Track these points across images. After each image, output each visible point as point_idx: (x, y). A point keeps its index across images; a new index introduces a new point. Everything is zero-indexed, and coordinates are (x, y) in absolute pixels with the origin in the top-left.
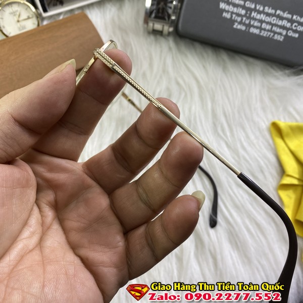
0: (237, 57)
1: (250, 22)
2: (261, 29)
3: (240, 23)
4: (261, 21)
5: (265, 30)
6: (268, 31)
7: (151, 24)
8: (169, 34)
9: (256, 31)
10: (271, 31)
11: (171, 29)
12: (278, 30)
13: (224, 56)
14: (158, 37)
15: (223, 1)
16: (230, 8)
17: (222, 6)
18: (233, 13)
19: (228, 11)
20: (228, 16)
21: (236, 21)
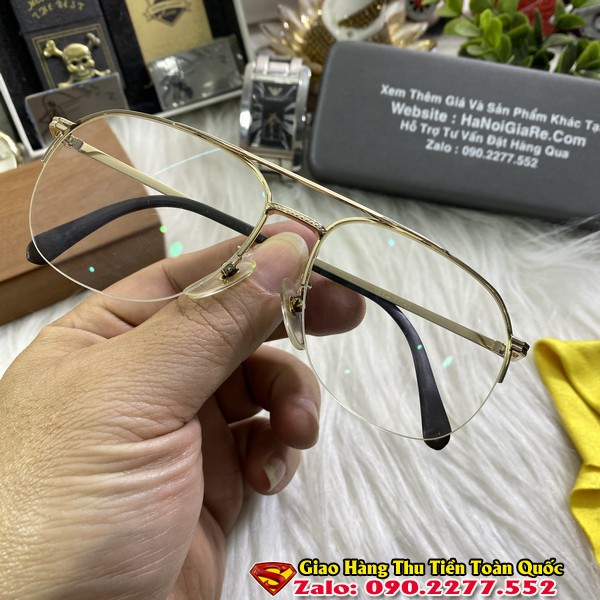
0: (445, 213)
1: (460, 135)
2: (485, 147)
3: (440, 139)
4: (484, 132)
5: (494, 148)
6: (501, 149)
9: (477, 153)
10: (507, 149)
11: (298, 168)
12: (523, 147)
13: (417, 212)
15: (397, 99)
16: (415, 112)
17: (397, 108)
18: (420, 120)
19: (410, 119)
20: (412, 127)
21: (431, 136)
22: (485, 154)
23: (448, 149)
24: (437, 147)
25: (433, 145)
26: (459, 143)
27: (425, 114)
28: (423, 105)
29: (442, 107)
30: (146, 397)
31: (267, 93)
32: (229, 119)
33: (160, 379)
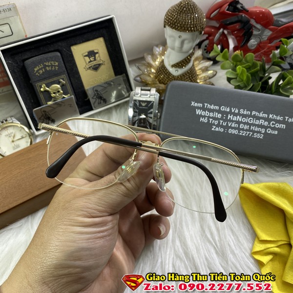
1: (227, 124)
2: (239, 129)
3: (218, 126)
4: (238, 123)
5: (243, 130)
6: (246, 130)
9: (235, 132)
10: (249, 130)
12: (257, 129)
15: (199, 108)
17: (198, 112)
18: (209, 117)
19: (205, 117)
20: (206, 121)
21: (214, 124)
22: (239, 132)
23: (222, 130)
24: (217, 129)
25: (215, 129)
26: (227, 127)
27: (211, 115)
28: (210, 111)
29: (219, 111)
31: (140, 105)
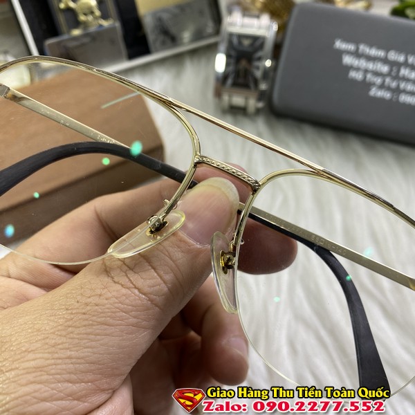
0: (380, 147)
1: (398, 85)
3: (382, 87)
7: (226, 98)
8: (258, 111)
9: (411, 100)
11: (260, 105)
13: (356, 145)
14: (240, 118)
15: (348, 53)
16: (363, 63)
17: (348, 60)
18: (366, 71)
19: (358, 69)
20: (358, 76)
21: (374, 84)
23: (387, 95)
24: (379, 94)
25: (375, 92)
26: (397, 91)
27: (371, 66)
28: (370, 58)
29: (385, 61)
30: (67, 376)
31: (240, 43)
32: (203, 61)
33: (82, 355)
